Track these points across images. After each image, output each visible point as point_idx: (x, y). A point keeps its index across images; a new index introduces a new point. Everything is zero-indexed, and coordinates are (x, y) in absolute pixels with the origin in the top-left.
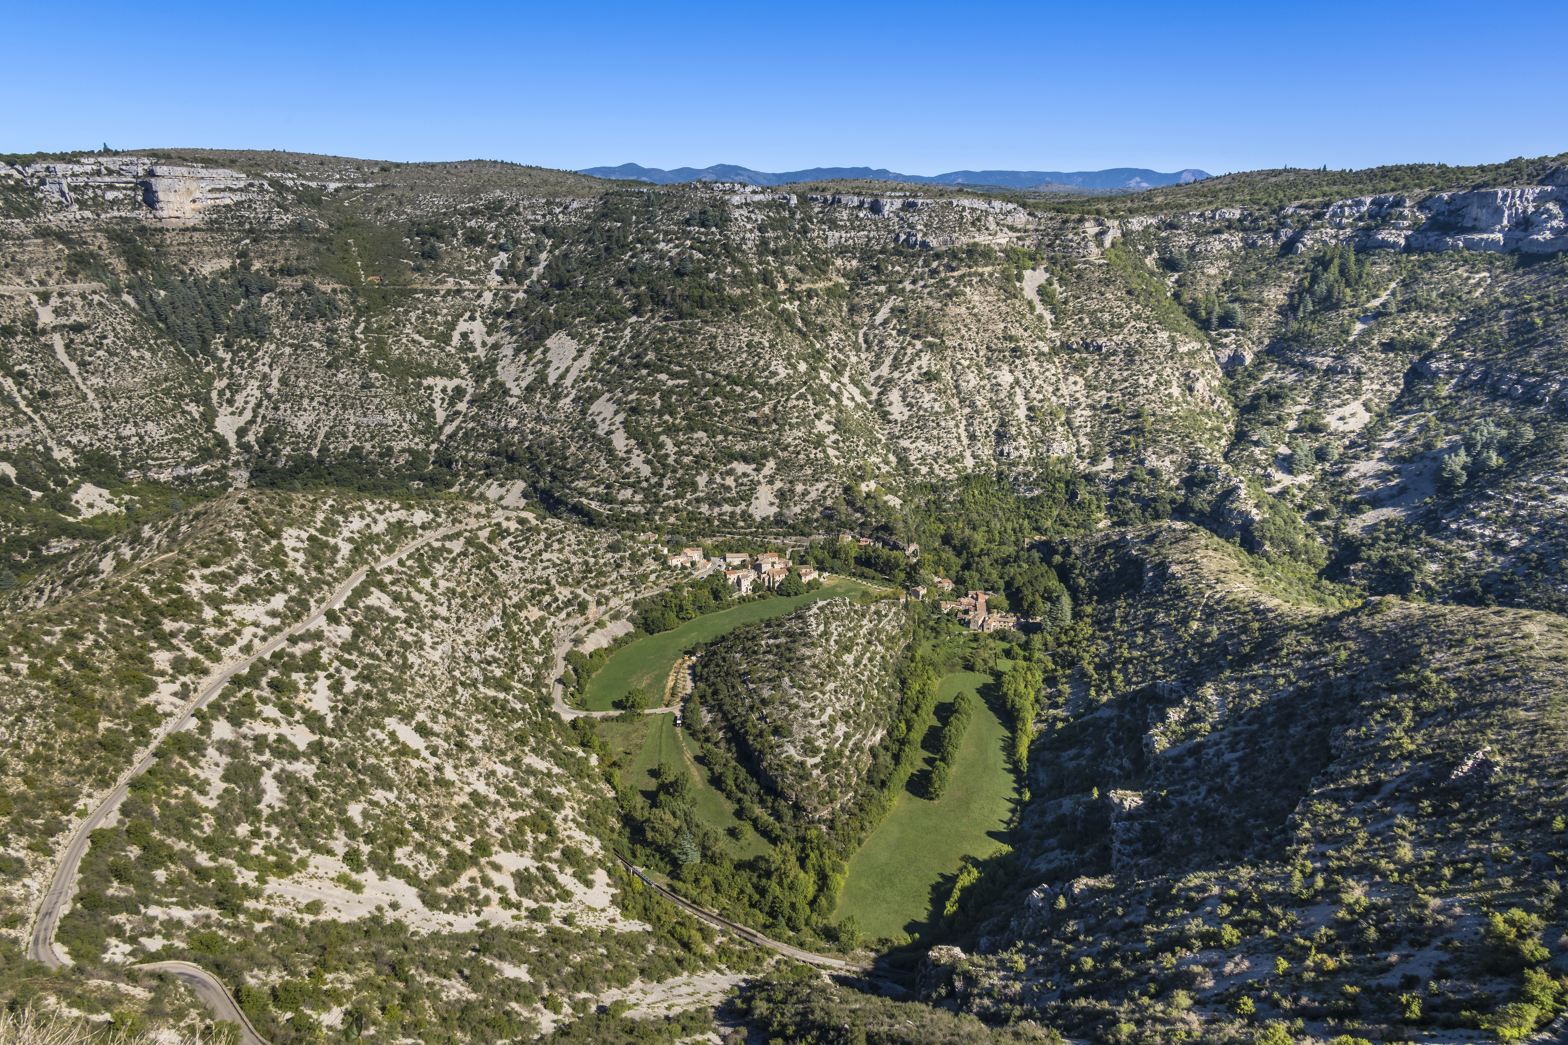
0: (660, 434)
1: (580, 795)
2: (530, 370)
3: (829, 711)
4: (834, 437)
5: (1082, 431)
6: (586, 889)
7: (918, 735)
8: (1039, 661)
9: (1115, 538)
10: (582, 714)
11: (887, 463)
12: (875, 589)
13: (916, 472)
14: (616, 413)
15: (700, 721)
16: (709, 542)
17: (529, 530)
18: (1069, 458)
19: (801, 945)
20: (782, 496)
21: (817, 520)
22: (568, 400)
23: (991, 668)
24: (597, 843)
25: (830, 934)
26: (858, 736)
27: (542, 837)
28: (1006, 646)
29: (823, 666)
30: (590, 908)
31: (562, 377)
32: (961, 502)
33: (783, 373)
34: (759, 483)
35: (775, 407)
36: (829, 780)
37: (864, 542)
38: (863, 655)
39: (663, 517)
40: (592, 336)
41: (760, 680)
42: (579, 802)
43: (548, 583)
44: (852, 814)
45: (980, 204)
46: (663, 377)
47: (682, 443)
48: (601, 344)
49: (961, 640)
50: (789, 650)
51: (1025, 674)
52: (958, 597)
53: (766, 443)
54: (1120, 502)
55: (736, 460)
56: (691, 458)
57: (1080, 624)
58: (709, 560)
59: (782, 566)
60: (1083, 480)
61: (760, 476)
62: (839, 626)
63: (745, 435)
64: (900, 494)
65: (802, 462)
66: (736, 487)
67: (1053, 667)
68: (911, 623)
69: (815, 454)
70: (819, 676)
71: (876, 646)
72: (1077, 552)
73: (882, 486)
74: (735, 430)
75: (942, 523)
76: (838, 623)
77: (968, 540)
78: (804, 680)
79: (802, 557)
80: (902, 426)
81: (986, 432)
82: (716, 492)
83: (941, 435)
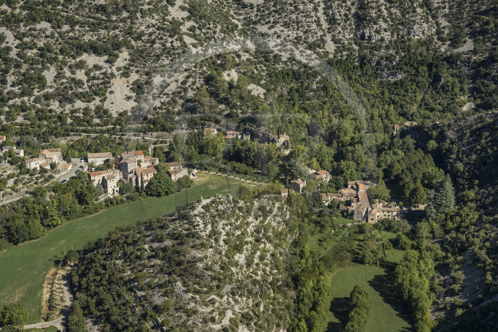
3: (229, 314)
4: (189, 24)
5: (441, 13)
8: (428, 249)
9: (489, 120)
12: (250, 184)
13: (277, 58)
16: (63, 142)
18: (429, 40)
20: (138, 88)
21: (179, 113)
23: (381, 260)
28: (392, 236)
29: (217, 268)
32: (325, 89)
37: (231, 135)
38: (253, 253)
39: (10, 116)
41: (149, 286)
47: (24, 35)
49: (346, 232)
50: (178, 252)
51: (418, 263)
52: (338, 188)
53: (117, 32)
54: (483, 83)
55: (85, 51)
56: (35, 51)
57: (465, 209)
58: (69, 162)
59: (149, 164)
60: (445, 63)
61: (114, 68)
62: (227, 225)
63: (93, 24)
64: (263, 82)
65: (158, 52)
66: (88, 81)
67: (444, 254)
68: (295, 217)
69: (172, 42)
70: (214, 278)
71: (265, 243)
72: (452, 136)
73: (244, 74)
74: (81, 19)
75: (307, 112)
76: (224, 222)
77: (338, 129)
78: (199, 284)
79: (167, 154)
80: (258, 10)
81: (346, 15)
82: (66, 87)
83: (300, 19)
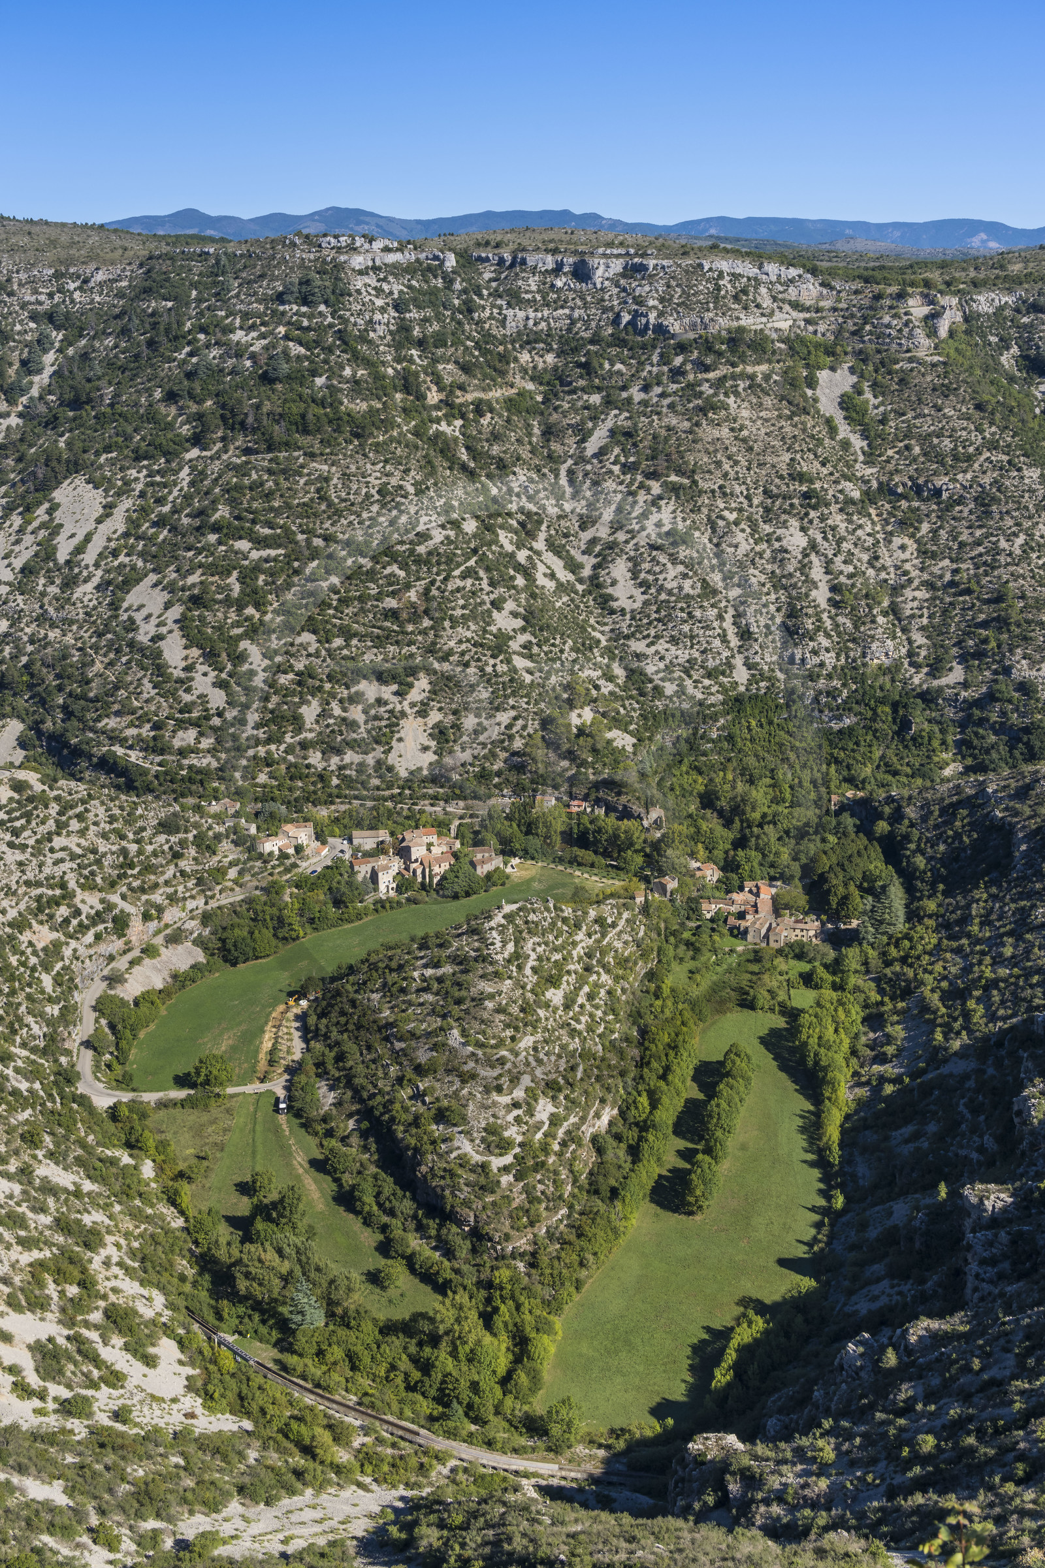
0: (240, 638)
1: (128, 1224)
2: (28, 539)
3: (526, 1080)
4: (523, 638)
5: (915, 624)
6: (146, 1370)
7: (667, 1115)
8: (857, 989)
9: (970, 791)
10: (126, 1097)
11: (610, 678)
12: (594, 882)
13: (658, 691)
14: (168, 606)
15: (317, 1103)
16: (323, 813)
17: (31, 799)
18: (896, 667)
19: (489, 1444)
20: (440, 734)
21: (499, 774)
22: (89, 587)
23: (782, 1004)
24: (159, 1299)
25: (534, 1427)
26: (573, 1119)
27: (73, 1290)
28: (805, 967)
29: (515, 1010)
30: (153, 1397)
31: (79, 550)
32: (730, 738)
33: (438, 536)
34: (403, 714)
35: (427, 591)
36: (527, 1190)
37: (576, 807)
38: (578, 989)
39: (248, 773)
40: (127, 483)
42: (127, 1235)
43: (63, 885)
44: (565, 1243)
45: (747, 269)
46: (243, 545)
48: (142, 495)
49: (733, 960)
50: (459, 984)
51: (836, 1010)
52: (728, 892)
53: (413, 649)
54: (976, 734)
55: (365, 677)
56: (291, 676)
57: (919, 928)
58: (324, 843)
59: (445, 849)
60: (919, 701)
61: (406, 703)
62: (539, 944)
63: (378, 637)
64: (632, 727)
65: (473, 680)
66: (366, 723)
67: (879, 998)
68: (654, 935)
69: (494, 666)
70: (508, 1026)
71: (598, 974)
72: (913, 815)
73: (604, 715)
74: (362, 629)
75: (701, 773)
76: (537, 939)
77: (743, 800)
78: (484, 1033)
79: (476, 833)
80: (633, 618)
81: (767, 626)
82: (333, 731)
83: (696, 631)
